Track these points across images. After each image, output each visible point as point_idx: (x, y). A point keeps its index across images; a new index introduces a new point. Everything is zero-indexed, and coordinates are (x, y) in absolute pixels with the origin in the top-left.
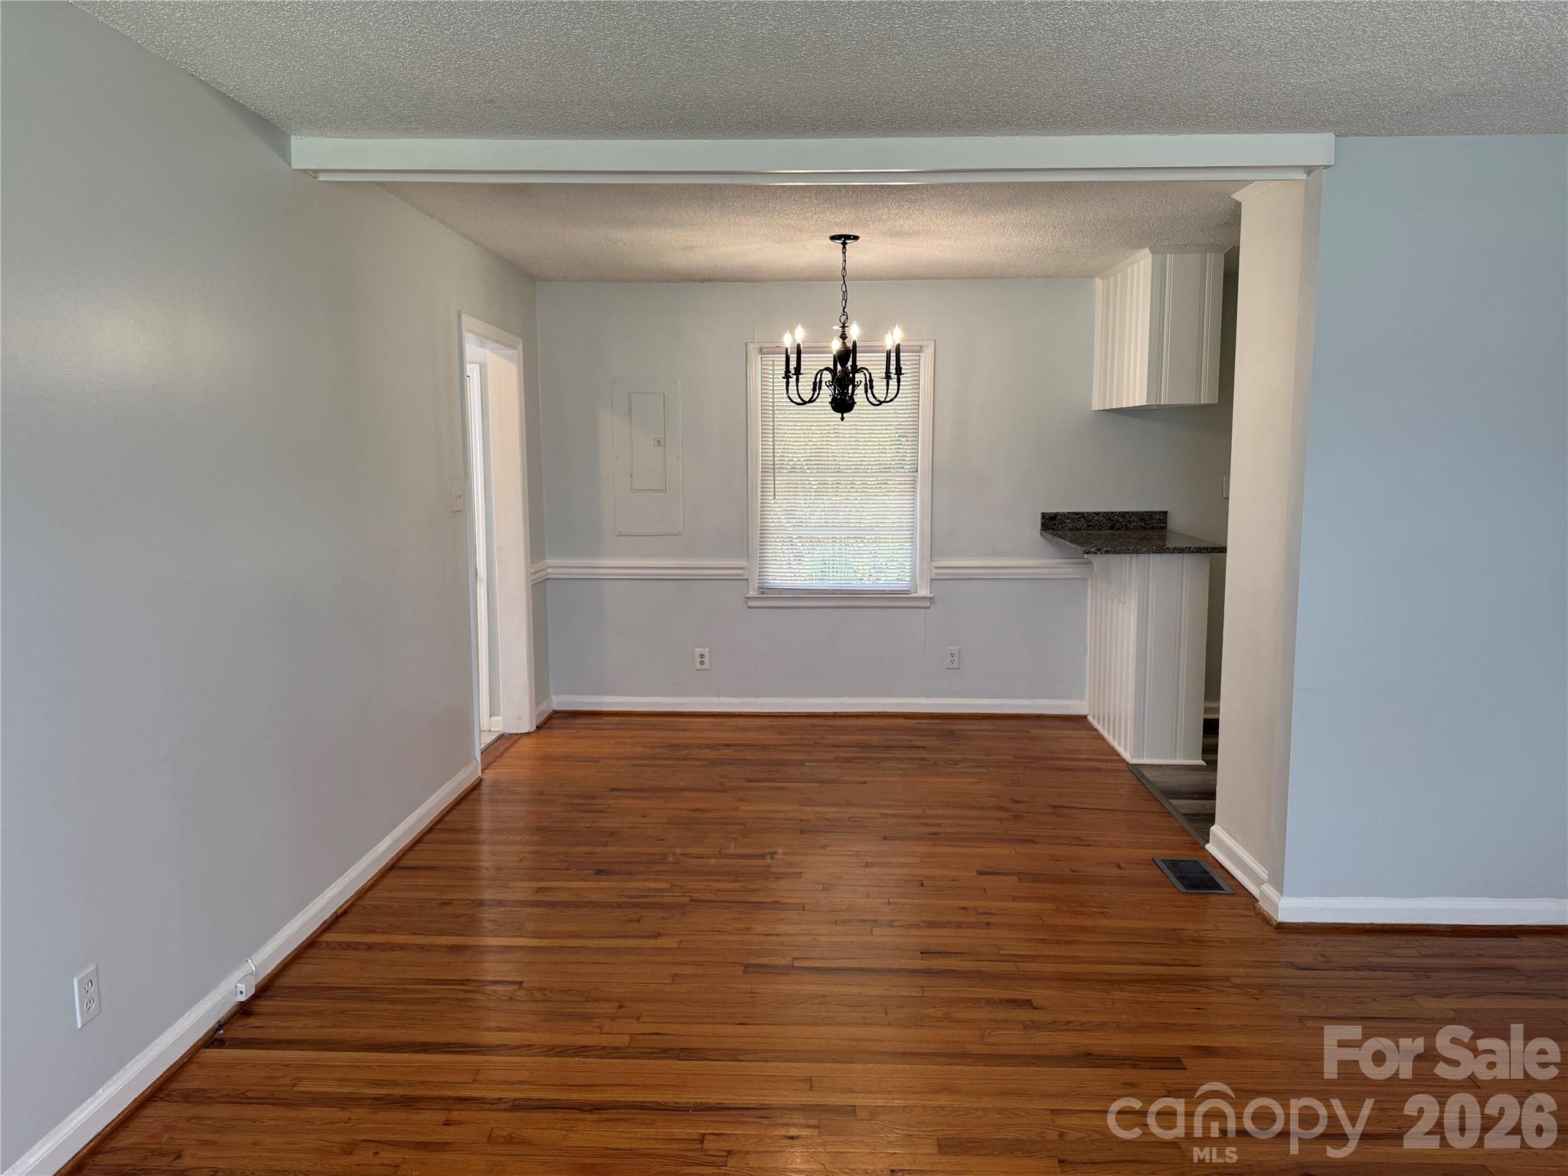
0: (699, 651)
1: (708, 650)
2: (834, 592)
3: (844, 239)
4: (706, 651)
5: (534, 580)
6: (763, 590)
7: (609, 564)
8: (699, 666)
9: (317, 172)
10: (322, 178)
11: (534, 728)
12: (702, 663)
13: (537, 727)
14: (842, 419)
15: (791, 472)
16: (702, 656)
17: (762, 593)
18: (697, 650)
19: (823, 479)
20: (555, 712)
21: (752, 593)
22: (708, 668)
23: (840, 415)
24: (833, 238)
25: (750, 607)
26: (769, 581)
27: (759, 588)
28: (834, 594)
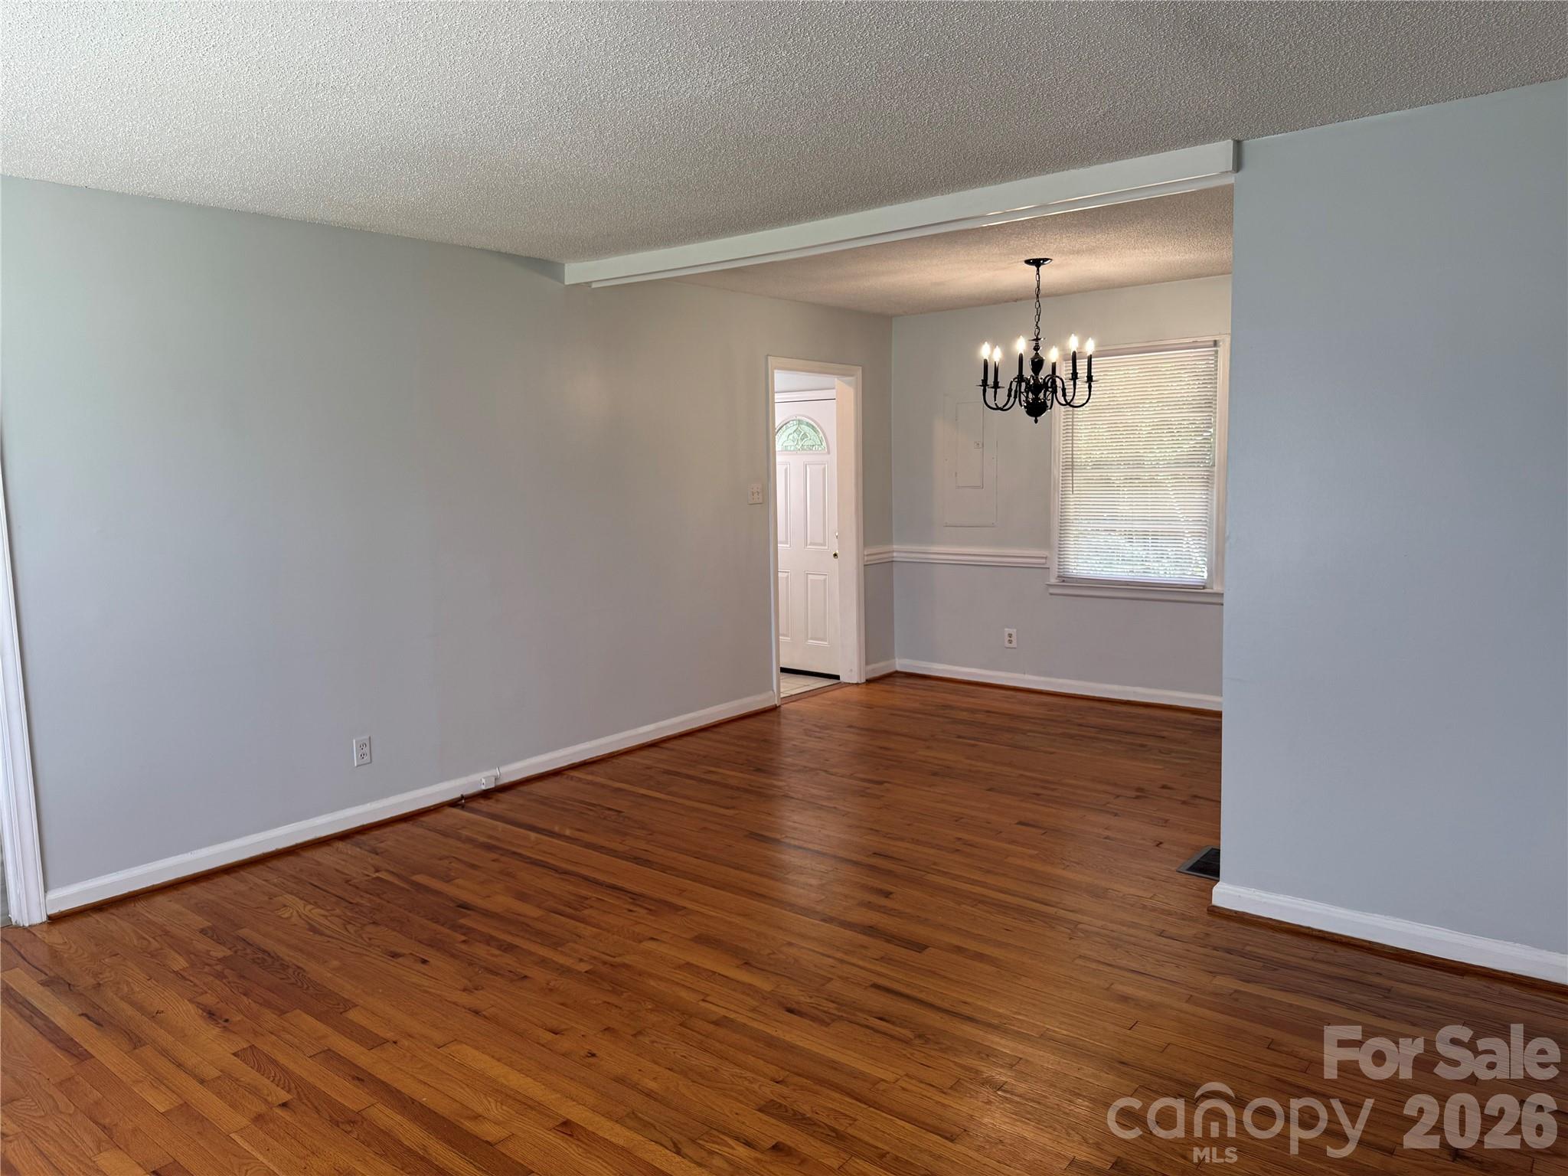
0: (1007, 631)
1: (1015, 630)
2: (1127, 583)
3: (1037, 263)
4: (1013, 631)
5: (867, 561)
6: (1065, 580)
7: (941, 551)
8: (1007, 644)
9: (591, 282)
10: (594, 286)
11: (863, 680)
12: (1010, 642)
13: (867, 680)
14: (1036, 421)
15: (1092, 469)
16: (1010, 635)
17: (1064, 581)
18: (1006, 629)
19: (1129, 474)
20: (897, 672)
21: (1053, 581)
22: (1016, 646)
23: (1034, 418)
24: (1028, 262)
25: (1051, 594)
26: (1071, 571)
27: (1058, 577)
28: (1128, 585)
